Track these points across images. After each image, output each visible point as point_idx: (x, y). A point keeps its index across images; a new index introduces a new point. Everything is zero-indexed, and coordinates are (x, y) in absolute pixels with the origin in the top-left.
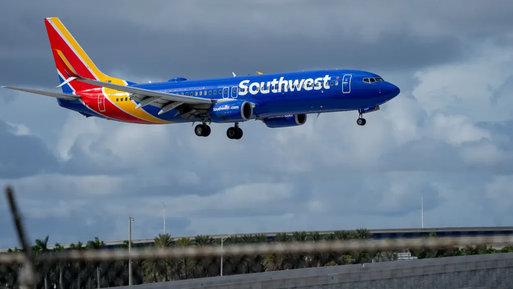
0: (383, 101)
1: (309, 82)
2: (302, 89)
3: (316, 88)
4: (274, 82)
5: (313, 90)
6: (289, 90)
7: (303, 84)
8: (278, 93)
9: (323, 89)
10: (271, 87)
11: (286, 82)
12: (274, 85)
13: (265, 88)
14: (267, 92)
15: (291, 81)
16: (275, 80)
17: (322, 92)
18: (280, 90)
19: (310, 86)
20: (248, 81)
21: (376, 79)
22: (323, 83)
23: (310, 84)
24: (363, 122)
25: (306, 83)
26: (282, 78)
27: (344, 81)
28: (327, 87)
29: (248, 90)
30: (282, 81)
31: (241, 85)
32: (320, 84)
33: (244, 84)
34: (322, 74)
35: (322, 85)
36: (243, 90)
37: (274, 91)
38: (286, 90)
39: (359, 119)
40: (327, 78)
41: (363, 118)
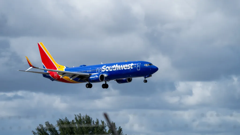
0: (152, 73)
1: (126, 66)
2: (123, 69)
3: (128, 68)
4: (114, 66)
5: (127, 69)
6: (119, 69)
7: (124, 67)
8: (115, 71)
9: (130, 68)
10: (113, 69)
11: (118, 66)
12: (114, 68)
13: (111, 69)
14: (111, 70)
15: (119, 66)
16: (114, 65)
17: (130, 70)
18: (116, 70)
19: (126, 68)
20: (105, 66)
21: (150, 65)
22: (130, 66)
23: (126, 67)
24: (146, 81)
25: (125, 67)
26: (117, 65)
27: (138, 66)
28: (132, 68)
29: (105, 69)
30: (117, 66)
31: (103, 68)
32: (129, 67)
33: (104, 67)
34: (130, 63)
35: (130, 67)
36: (103, 70)
37: (114, 70)
38: (118, 69)
39: (145, 80)
40: (132, 64)
41: (146, 80)
